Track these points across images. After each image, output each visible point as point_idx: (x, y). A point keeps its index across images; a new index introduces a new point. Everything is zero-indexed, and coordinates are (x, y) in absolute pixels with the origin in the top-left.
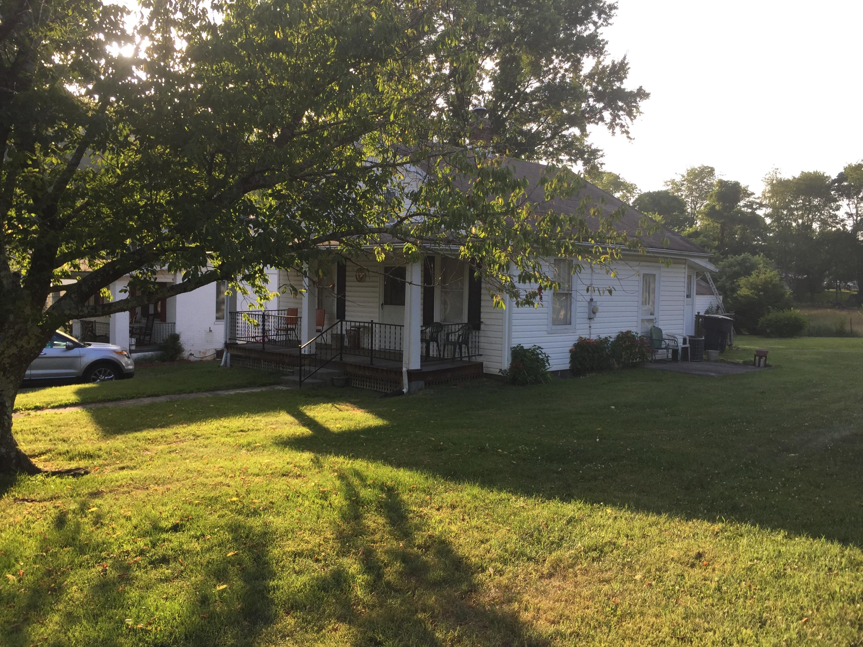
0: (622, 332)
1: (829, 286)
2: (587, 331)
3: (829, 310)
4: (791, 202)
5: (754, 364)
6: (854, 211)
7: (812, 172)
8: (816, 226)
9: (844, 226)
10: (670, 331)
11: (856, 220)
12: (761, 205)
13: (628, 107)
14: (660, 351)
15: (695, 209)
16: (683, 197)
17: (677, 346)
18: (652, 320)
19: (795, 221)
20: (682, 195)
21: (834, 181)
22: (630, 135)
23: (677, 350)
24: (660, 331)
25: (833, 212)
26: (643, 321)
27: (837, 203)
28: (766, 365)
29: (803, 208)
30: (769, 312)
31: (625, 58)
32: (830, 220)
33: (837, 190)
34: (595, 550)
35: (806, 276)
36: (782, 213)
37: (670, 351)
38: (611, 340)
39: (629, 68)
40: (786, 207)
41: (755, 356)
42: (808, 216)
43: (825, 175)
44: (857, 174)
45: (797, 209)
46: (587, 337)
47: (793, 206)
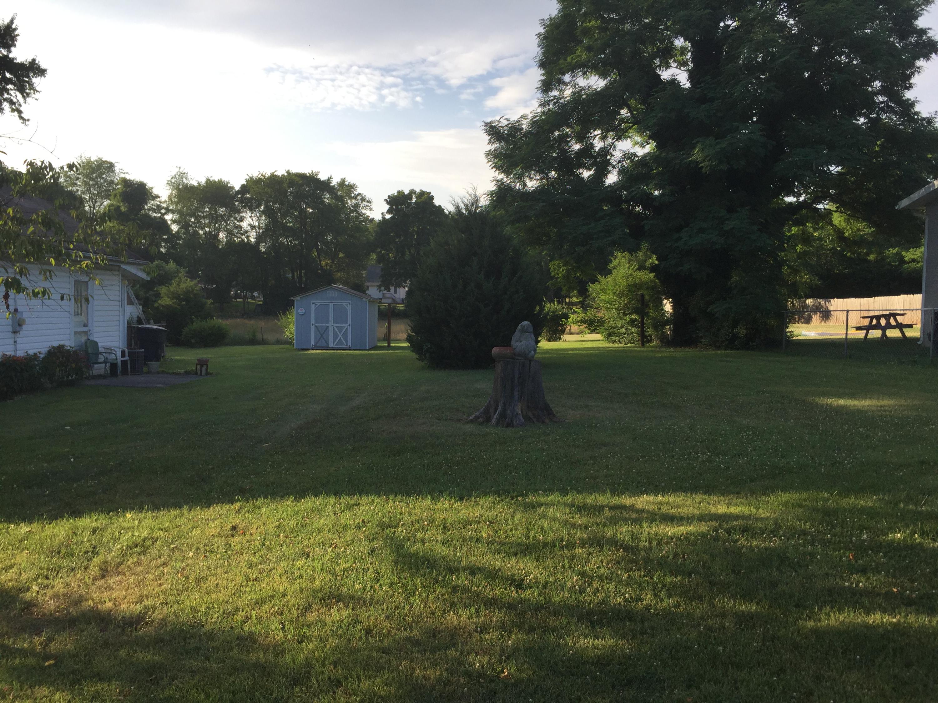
0: (53, 347)
1: (237, 296)
2: (12, 347)
3: (238, 320)
4: (197, 209)
5: (196, 373)
6: (257, 224)
7: (217, 180)
8: (222, 235)
9: (248, 237)
10: (106, 344)
11: (259, 232)
12: (168, 210)
13: (18, 79)
14: (96, 366)
15: (94, 208)
16: (79, 193)
17: (116, 359)
18: (86, 333)
19: (203, 229)
20: (78, 190)
21: (238, 192)
22: (22, 115)
23: (116, 364)
24: (96, 343)
25: (238, 223)
26: (75, 333)
27: (241, 215)
28: (207, 374)
29: (210, 216)
30: (192, 322)
31: (12, 22)
32: (236, 231)
33: (241, 201)
34: (136, 546)
35: (214, 286)
36: (190, 221)
37: (108, 365)
38: (42, 356)
39: (18, 35)
40: (193, 215)
41: (197, 364)
42: (215, 226)
43: (229, 185)
44: (258, 187)
45: (204, 217)
46: (13, 354)
47: (200, 214)
